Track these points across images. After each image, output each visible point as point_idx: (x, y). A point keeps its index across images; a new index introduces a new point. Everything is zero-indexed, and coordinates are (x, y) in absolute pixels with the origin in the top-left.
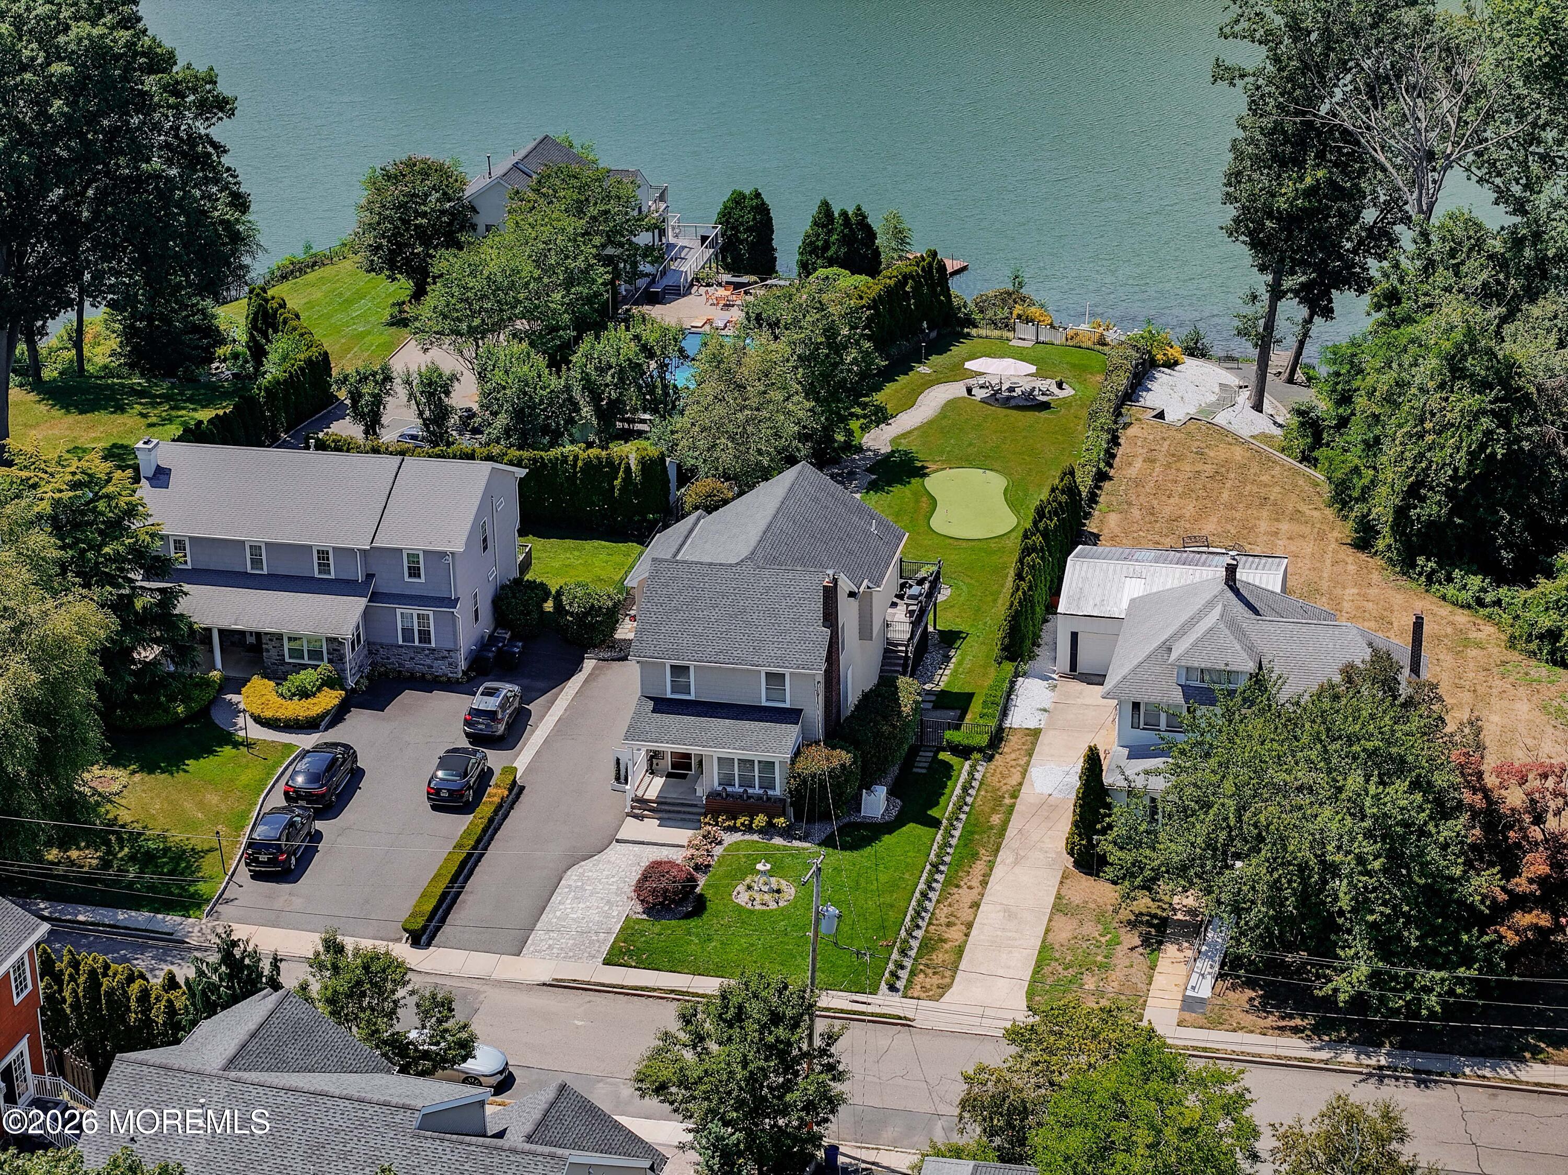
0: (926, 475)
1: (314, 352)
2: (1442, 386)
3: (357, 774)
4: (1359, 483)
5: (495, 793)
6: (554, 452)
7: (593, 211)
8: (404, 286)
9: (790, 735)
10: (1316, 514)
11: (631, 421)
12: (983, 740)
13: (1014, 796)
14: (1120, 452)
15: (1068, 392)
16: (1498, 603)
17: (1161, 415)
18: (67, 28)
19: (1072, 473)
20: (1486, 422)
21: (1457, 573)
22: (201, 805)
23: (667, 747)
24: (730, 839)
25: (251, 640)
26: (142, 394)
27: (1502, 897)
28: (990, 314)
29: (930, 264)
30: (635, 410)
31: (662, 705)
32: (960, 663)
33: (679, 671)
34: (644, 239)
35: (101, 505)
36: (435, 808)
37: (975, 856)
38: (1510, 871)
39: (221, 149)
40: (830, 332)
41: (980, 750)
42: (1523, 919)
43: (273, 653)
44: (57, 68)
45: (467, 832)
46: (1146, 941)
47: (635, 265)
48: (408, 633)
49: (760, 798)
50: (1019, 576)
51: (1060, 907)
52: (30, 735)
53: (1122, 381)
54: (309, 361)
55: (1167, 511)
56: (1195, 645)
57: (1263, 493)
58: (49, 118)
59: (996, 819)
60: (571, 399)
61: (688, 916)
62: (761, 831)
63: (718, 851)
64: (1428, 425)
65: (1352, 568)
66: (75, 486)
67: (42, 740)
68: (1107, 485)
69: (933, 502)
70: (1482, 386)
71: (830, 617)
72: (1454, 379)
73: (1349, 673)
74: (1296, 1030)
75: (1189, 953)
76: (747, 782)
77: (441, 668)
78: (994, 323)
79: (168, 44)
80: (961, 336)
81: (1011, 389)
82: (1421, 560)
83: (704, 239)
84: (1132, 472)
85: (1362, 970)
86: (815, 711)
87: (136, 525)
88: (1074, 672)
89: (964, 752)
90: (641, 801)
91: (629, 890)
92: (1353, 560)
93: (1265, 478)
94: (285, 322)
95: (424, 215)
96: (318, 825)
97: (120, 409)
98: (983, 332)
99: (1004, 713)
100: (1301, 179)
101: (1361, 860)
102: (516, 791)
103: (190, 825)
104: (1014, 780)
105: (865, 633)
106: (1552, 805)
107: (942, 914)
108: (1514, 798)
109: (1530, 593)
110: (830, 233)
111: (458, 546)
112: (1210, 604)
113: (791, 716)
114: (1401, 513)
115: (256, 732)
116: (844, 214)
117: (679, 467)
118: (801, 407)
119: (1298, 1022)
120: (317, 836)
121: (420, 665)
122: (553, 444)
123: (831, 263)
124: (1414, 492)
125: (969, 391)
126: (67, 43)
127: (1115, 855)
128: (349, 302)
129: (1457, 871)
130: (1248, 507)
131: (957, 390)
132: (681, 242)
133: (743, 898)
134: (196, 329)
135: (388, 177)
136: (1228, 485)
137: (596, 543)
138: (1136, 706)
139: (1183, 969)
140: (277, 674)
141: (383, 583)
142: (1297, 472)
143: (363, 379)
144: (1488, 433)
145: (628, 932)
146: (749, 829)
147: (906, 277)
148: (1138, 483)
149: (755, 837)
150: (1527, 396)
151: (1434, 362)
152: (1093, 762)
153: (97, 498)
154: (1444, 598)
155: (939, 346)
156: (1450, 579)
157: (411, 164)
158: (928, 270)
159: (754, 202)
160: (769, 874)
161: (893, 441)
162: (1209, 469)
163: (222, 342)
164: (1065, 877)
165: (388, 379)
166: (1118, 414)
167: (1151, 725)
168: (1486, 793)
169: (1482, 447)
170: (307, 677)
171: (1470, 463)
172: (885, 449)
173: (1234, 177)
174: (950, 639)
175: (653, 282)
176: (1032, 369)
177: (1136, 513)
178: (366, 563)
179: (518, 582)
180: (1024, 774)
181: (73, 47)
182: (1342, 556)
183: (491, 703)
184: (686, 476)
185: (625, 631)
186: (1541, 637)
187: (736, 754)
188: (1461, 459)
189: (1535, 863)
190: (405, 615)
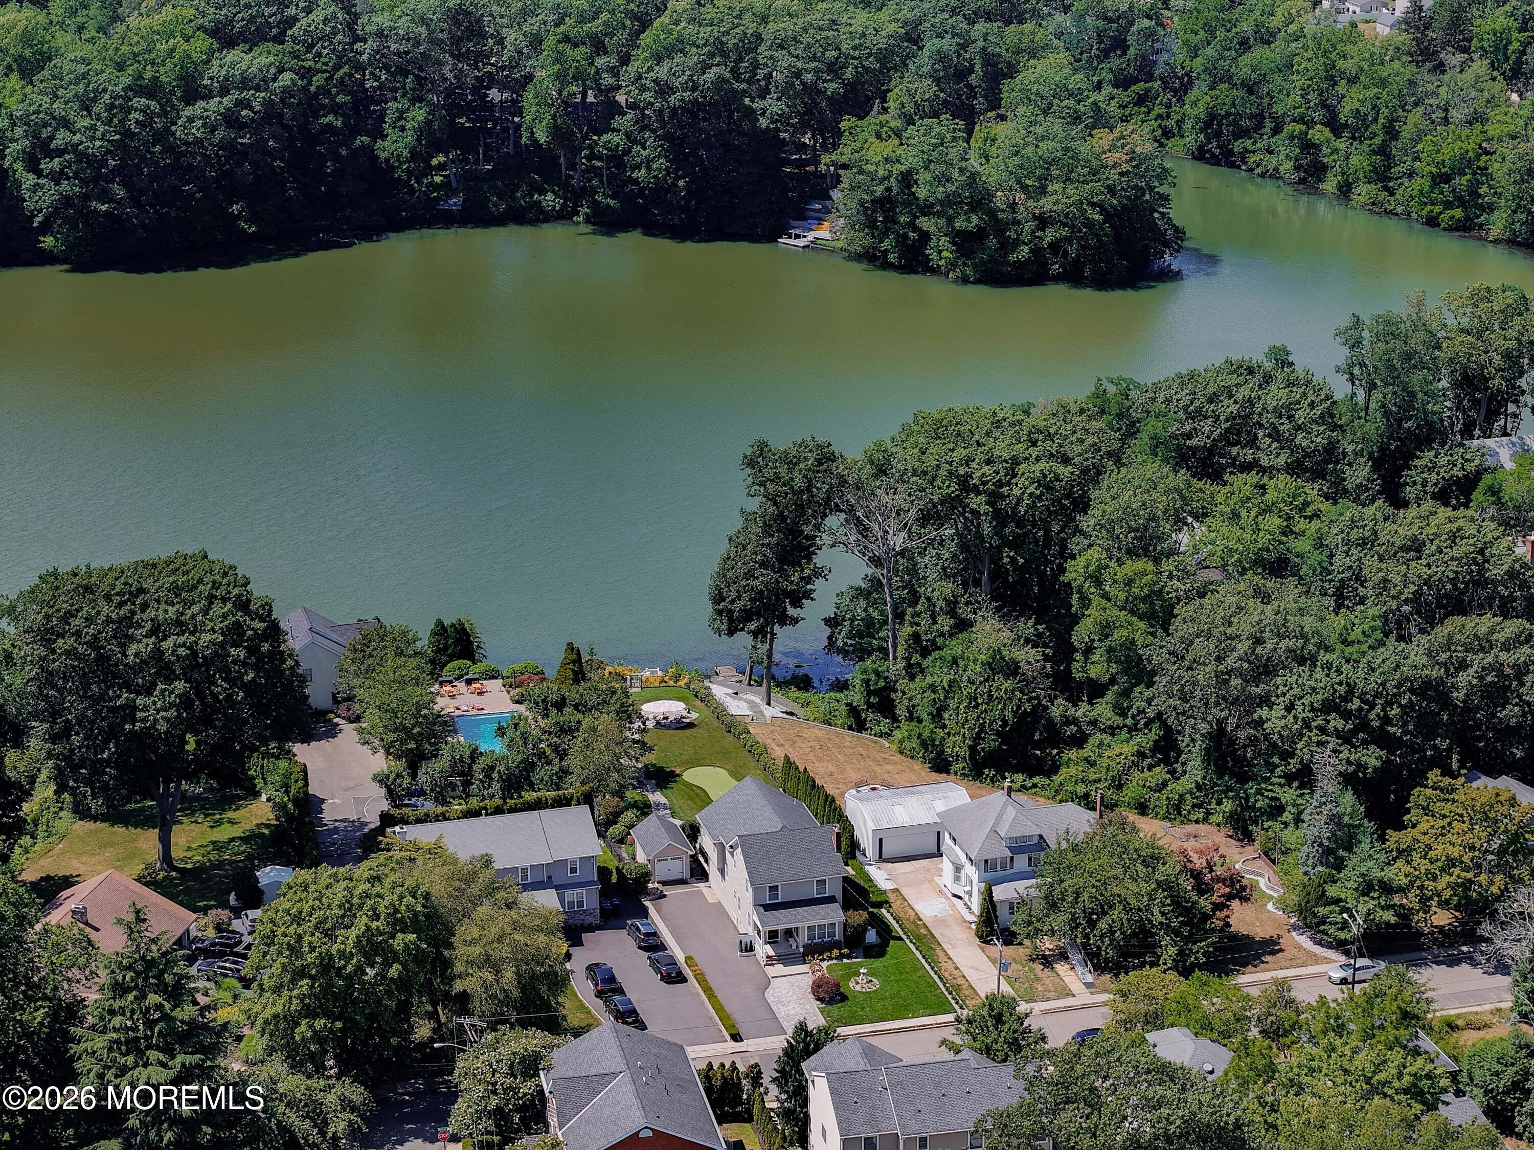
0: (680, 775)
9: (832, 909)
10: (894, 758)
12: (883, 897)
13: (920, 919)
15: (694, 714)
17: (752, 719)
21: (1007, 775)
23: (776, 927)
24: (825, 964)
27: (1210, 906)
31: (767, 908)
33: (774, 889)
36: (668, 983)
37: (933, 948)
41: (881, 902)
42: (1220, 914)
48: (571, 904)
49: (831, 942)
51: (992, 960)
56: (1011, 826)
59: (923, 931)
61: (844, 1000)
62: (837, 958)
64: (980, 701)
69: (701, 789)
72: (994, 675)
75: (1069, 966)
76: (823, 936)
77: (589, 919)
81: (666, 718)
82: (986, 771)
86: (841, 895)
89: (877, 906)
90: (771, 957)
99: (874, 884)
104: (911, 913)
107: (947, 975)
108: (1201, 863)
121: (584, 920)
123: (452, 658)
125: (644, 723)
130: (858, 761)
133: (858, 988)
138: (986, 861)
139: (1072, 973)
141: (561, 880)
145: (825, 1013)
146: (831, 959)
149: (835, 961)
156: (1004, 779)
160: (865, 974)
164: (983, 949)
167: (994, 869)
169: (1019, 707)
176: (682, 704)
178: (548, 871)
180: (911, 910)
187: (815, 922)
188: (1008, 714)
189: (1223, 889)
190: (569, 894)
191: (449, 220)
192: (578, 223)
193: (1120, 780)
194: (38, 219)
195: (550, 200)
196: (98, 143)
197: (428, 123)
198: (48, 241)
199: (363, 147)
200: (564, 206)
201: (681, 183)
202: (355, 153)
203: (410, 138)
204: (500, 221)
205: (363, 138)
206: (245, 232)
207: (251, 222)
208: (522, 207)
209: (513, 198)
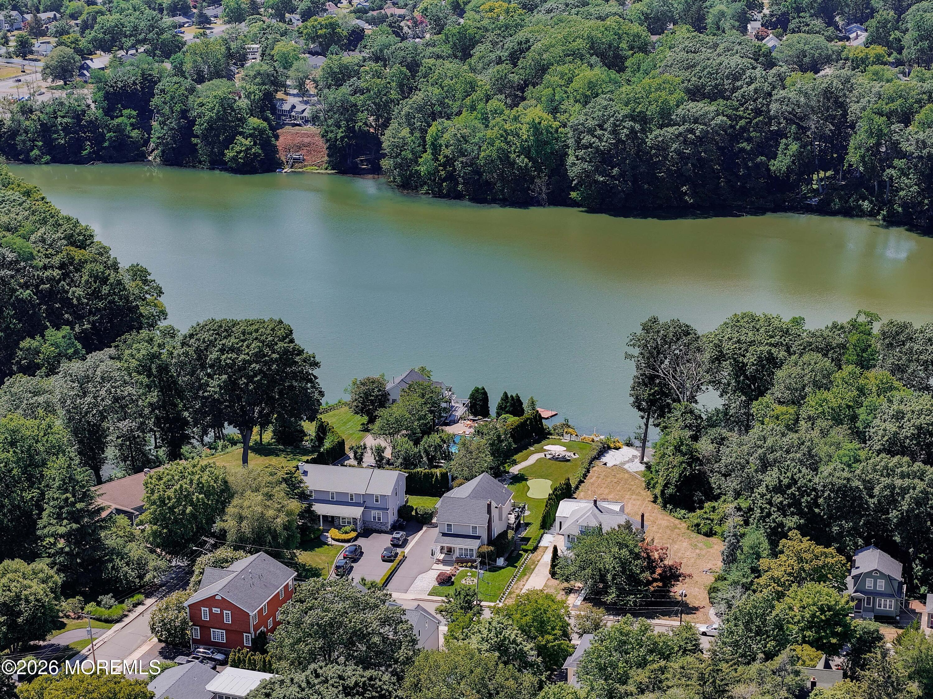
0: (528, 480)
1: (340, 439)
2: (673, 454)
3: (362, 553)
4: (652, 482)
5: (399, 558)
6: (414, 471)
7: (427, 396)
8: (365, 419)
9: (477, 542)
11: (438, 463)
12: (532, 548)
13: (538, 561)
14: (589, 475)
15: (577, 456)
16: (687, 518)
17: (605, 464)
18: (277, 344)
19: (569, 479)
20: (684, 465)
21: (678, 509)
22: (321, 559)
23: (445, 545)
24: (461, 569)
25: (330, 519)
26: (283, 451)
27: (651, 579)
28: (557, 431)
29: (536, 415)
30: (439, 459)
31: (444, 535)
32: (529, 530)
33: (449, 526)
34: (444, 405)
35: (293, 479)
36: (383, 561)
37: (526, 575)
38: (654, 572)
39: (316, 378)
40: (499, 437)
41: (530, 550)
42: (655, 584)
44: (275, 356)
45: (392, 566)
46: (566, 593)
47: (441, 413)
48: (374, 518)
49: (469, 559)
50: (546, 506)
51: (546, 585)
52: (285, 533)
53: (595, 453)
54: (338, 442)
55: (599, 492)
56: (585, 519)
57: (630, 487)
58: (271, 370)
59: (532, 567)
60: (420, 455)
61: (449, 586)
62: (470, 567)
63: (458, 572)
64: (670, 466)
65: (650, 508)
66: (287, 474)
67: (288, 534)
68: (583, 484)
69: (529, 488)
70: (684, 455)
71: (489, 512)
72: (677, 452)
73: (619, 526)
75: (577, 596)
76: (466, 555)
77: (384, 528)
78: (558, 434)
79: (302, 347)
80: (545, 438)
81: (559, 455)
82: (668, 506)
83: (464, 404)
84: (592, 481)
85: (614, 595)
86: (485, 536)
87: (302, 485)
88: (558, 533)
89: (526, 551)
90: (439, 560)
91: (435, 579)
92: (652, 506)
93: (632, 483)
94: (330, 429)
95: (373, 396)
96: (353, 564)
97: (277, 455)
98: (553, 437)
99: (539, 542)
100: (651, 390)
101: (614, 568)
102: (405, 557)
103: (319, 564)
104: (539, 558)
105: (500, 519)
106: (665, 557)
107: (515, 587)
108: (656, 555)
110: (507, 403)
111: (390, 494)
112: (589, 510)
113: (478, 538)
114: (663, 492)
115: (334, 543)
116: (512, 396)
117: (452, 476)
118: (489, 458)
119: (601, 609)
120: (353, 567)
121: (378, 527)
122: (414, 468)
123: (507, 412)
124: (666, 486)
125: (545, 456)
127: (559, 571)
128: (345, 423)
129: (639, 572)
131: (542, 455)
132: (456, 405)
133: (463, 582)
134: (298, 431)
135: (362, 384)
137: (426, 497)
138: (569, 536)
139: (575, 600)
140: (339, 528)
141: (368, 504)
143: (358, 448)
144: (685, 468)
145: (434, 588)
146: (466, 567)
147: (528, 419)
148: (592, 484)
149: (468, 569)
150: (698, 458)
151: (672, 448)
152: (555, 549)
153: (291, 477)
154: (674, 516)
155: (538, 442)
156: (676, 511)
157: (368, 379)
158: (535, 417)
159: (482, 391)
160: (471, 576)
161: (519, 471)
162: (616, 480)
163: (306, 435)
164: (547, 579)
165: (365, 448)
166: (591, 463)
168: (648, 554)
169: (683, 472)
170: (348, 528)
171: (680, 477)
172: (516, 473)
173: (633, 388)
174: (527, 525)
175: (446, 419)
176: (565, 449)
177: (590, 492)
178: (363, 498)
179: (405, 505)
180: (541, 557)
181: (279, 350)
183: (398, 536)
184: (454, 479)
185: (434, 520)
186: (695, 526)
187: (464, 547)
188: (678, 475)
189: (659, 571)
190: (374, 513)
191: (809, 210)
192: (879, 220)
194: (574, 182)
195: (866, 205)
196: (603, 144)
197: (801, 153)
198: (573, 195)
199: (761, 163)
200: (872, 209)
201: (926, 201)
202: (757, 166)
203: (787, 161)
204: (834, 213)
205: (763, 158)
206: (686, 202)
207: (691, 197)
208: (850, 207)
209: (847, 202)
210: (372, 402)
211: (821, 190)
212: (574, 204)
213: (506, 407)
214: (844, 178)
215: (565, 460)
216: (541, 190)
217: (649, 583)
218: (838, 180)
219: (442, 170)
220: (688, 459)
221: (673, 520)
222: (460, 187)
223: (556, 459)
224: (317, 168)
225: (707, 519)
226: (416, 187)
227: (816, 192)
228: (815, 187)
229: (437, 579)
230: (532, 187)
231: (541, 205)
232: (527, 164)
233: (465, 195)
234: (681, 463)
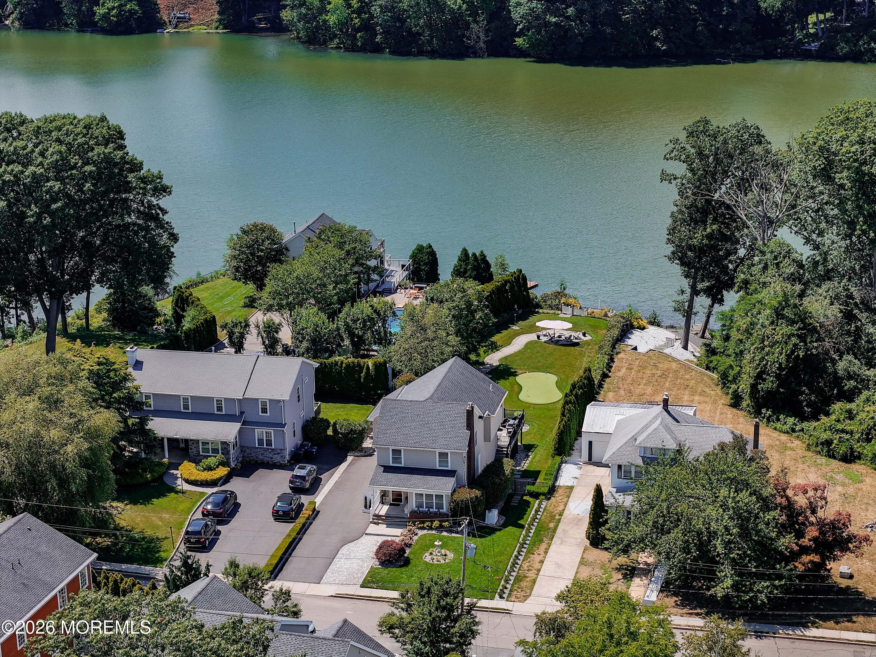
0: (517, 375)
1: (208, 316)
2: (772, 323)
3: (237, 506)
4: (732, 373)
5: (306, 513)
6: (330, 360)
7: (347, 247)
8: (250, 288)
9: (449, 483)
10: (712, 392)
11: (368, 350)
12: (546, 490)
13: (561, 515)
14: (614, 365)
15: (588, 338)
16: (802, 430)
17: (635, 349)
18: (93, 149)
19: (590, 370)
20: (794, 340)
21: (782, 417)
22: (161, 519)
23: (390, 489)
24: (421, 533)
25: (182, 445)
27: (796, 548)
28: (549, 302)
29: (518, 276)
30: (370, 344)
31: (387, 469)
32: (534, 458)
33: (397, 452)
34: (373, 263)
35: (112, 374)
36: (276, 520)
37: (541, 541)
38: (800, 535)
39: (164, 212)
41: (544, 494)
42: (805, 559)
43: (194, 450)
44: (88, 168)
45: (292, 530)
46: (625, 576)
47: (368, 275)
48: (261, 441)
49: (436, 513)
50: (563, 414)
51: (583, 562)
52: (83, 473)
53: (616, 332)
54: (206, 320)
55: (638, 391)
56: (648, 437)
57: (686, 383)
58: (83, 192)
59: (552, 525)
60: (339, 334)
61: (401, 566)
62: (436, 529)
63: (415, 538)
64: (766, 343)
65: (730, 416)
66: (99, 364)
67: (89, 476)
68: (608, 380)
69: (520, 388)
70: (792, 322)
71: (470, 425)
72: (778, 319)
73: (722, 447)
74: (697, 614)
75: (646, 582)
76: (430, 506)
77: (277, 459)
78: (551, 307)
79: (139, 159)
80: (533, 313)
81: (560, 337)
82: (764, 411)
83: (403, 266)
84: (621, 374)
85: (729, 582)
86: (463, 471)
87: (129, 384)
88: (590, 461)
89: (536, 495)
90: (378, 517)
91: (372, 555)
92: (731, 412)
93: (687, 377)
94: (193, 303)
95: (262, 251)
96: (219, 528)
97: (108, 345)
98: (545, 311)
99: (556, 479)
100: (705, 229)
101: (727, 528)
102: (315, 513)
103: (156, 527)
104: (561, 508)
105: (487, 438)
106: (820, 504)
107: (525, 566)
108: (801, 501)
109: (816, 424)
110: (467, 264)
111: (287, 397)
112: (655, 418)
113: (451, 473)
114: (754, 387)
115: (186, 487)
116: (474, 255)
117: (393, 370)
118: (454, 340)
119: (699, 611)
120: (218, 533)
121: (267, 457)
122: (330, 356)
124: (760, 377)
125: (538, 337)
126: (93, 156)
127: (609, 535)
128: (222, 298)
129: (774, 535)
130: (678, 389)
131: (533, 337)
132: (391, 268)
133: (428, 558)
135: (244, 232)
136: (669, 379)
137: (352, 405)
138: (620, 467)
139: (643, 589)
140: (196, 460)
141: (249, 416)
142: (704, 374)
143: (235, 325)
144: (795, 345)
145: (372, 572)
146: (431, 528)
147: (506, 282)
148: (623, 379)
149: (434, 532)
150: (815, 328)
151: (768, 311)
152: (598, 492)
153: (109, 371)
154: (775, 429)
155: (524, 317)
156: (778, 420)
157: (255, 226)
158: (517, 279)
159: (428, 250)
160: (441, 547)
161: (500, 360)
162: (659, 373)
163: (159, 315)
164: (585, 549)
165: (247, 325)
166: (613, 347)
167: (627, 477)
168: (788, 498)
169: (793, 352)
170: (212, 461)
171: (787, 361)
172: (496, 363)
173: (672, 231)
174: (529, 448)
175: (378, 286)
176: (570, 326)
177: (622, 392)
178: (240, 406)
179: (314, 419)
180: (565, 507)
181: (95, 158)
182: (725, 411)
183: (303, 473)
184: (395, 374)
185: (367, 443)
186: (822, 444)
187: (424, 491)
188: (783, 358)
189: (812, 532)
190: (259, 432)
191: (809, 56)
193: (868, 434)
194: (520, 26)
198: (519, 41)
204: (841, 59)
206: (659, 49)
207: (664, 42)
208: (860, 51)
209: (855, 45)
210: (261, 261)
211: (820, 34)
212: (520, 53)
213: (466, 271)
214: (847, 20)
215: (570, 343)
216: (478, 37)
217: (794, 556)
218: (841, 21)
219: (356, 18)
220: (799, 329)
221: (776, 434)
222: (378, 39)
223: (555, 341)
224: (206, 28)
225: (843, 431)
226: (325, 42)
227: (815, 37)
228: (812, 31)
229: (377, 553)
230: (467, 33)
231: (479, 57)
232: (460, 7)
233: (385, 48)
234: (789, 337)
